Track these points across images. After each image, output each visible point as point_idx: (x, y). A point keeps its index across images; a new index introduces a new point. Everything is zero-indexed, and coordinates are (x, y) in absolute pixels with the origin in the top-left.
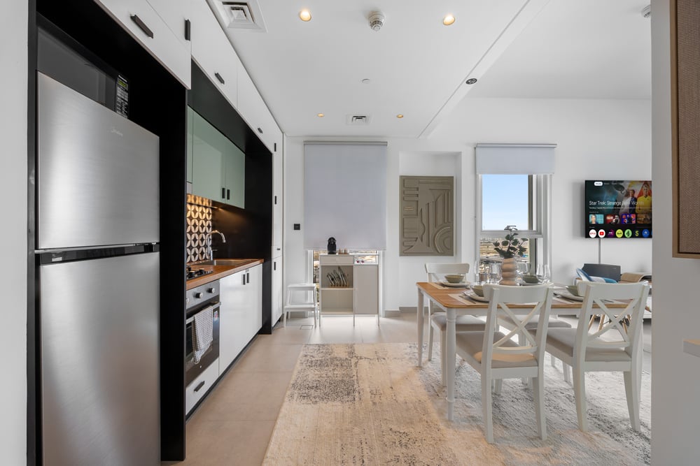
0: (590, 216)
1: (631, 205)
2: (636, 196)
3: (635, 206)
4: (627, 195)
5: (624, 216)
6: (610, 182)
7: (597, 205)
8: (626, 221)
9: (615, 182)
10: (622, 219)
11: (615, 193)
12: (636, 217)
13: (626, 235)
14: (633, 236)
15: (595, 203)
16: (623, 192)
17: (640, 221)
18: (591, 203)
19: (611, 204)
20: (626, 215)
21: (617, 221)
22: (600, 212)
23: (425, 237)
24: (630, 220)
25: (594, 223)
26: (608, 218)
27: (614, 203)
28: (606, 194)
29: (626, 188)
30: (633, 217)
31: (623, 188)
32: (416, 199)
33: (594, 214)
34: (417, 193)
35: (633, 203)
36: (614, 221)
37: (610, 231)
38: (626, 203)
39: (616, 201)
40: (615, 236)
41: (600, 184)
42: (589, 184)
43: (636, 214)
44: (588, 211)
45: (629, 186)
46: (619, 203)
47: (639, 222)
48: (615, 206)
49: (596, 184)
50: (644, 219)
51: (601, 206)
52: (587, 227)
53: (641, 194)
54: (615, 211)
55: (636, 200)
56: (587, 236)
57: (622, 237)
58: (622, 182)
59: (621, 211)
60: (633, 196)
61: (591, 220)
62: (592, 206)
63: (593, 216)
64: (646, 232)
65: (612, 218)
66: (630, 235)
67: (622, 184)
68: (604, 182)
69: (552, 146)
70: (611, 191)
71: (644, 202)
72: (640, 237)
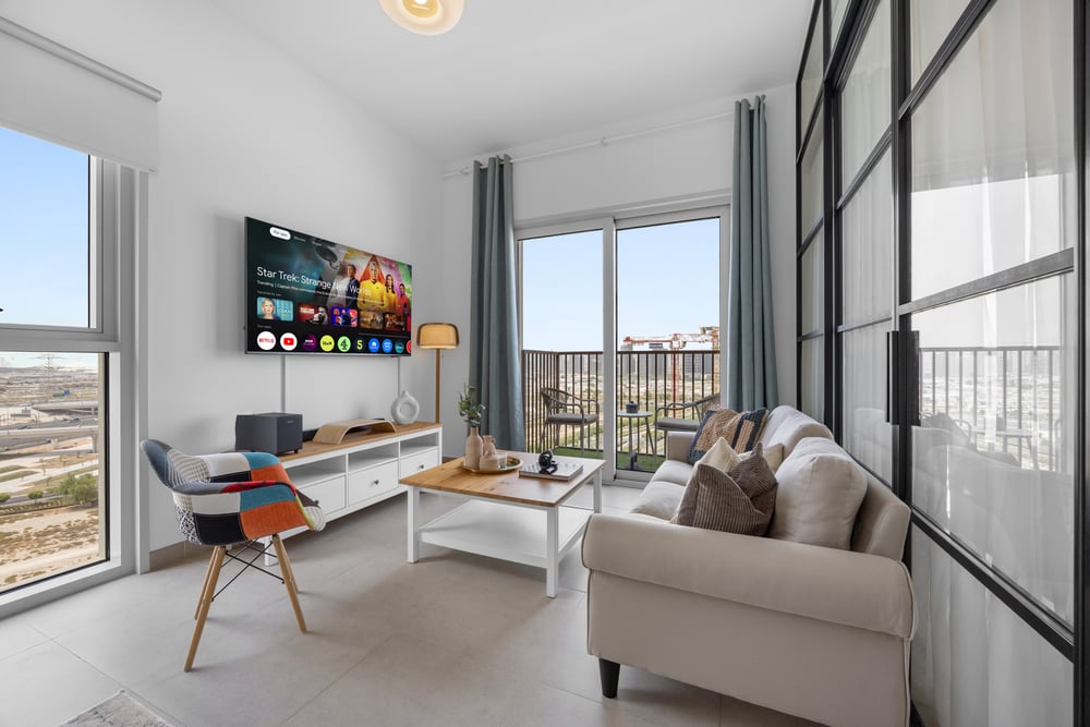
0: (260, 301)
1: (349, 293)
2: (358, 276)
3: (357, 295)
4: (342, 273)
5: (336, 311)
6: (308, 237)
7: (277, 279)
8: (340, 320)
9: (318, 240)
10: (332, 317)
11: (318, 264)
12: (359, 315)
13: (341, 348)
14: (353, 350)
15: (271, 275)
16: (334, 264)
17: (364, 322)
18: (261, 272)
19: (310, 282)
20: (341, 310)
21: (321, 318)
22: (285, 296)
24: (347, 319)
25: (271, 318)
26: (304, 310)
27: (316, 283)
28: (299, 261)
29: (341, 258)
30: (353, 314)
31: (333, 257)
33: (270, 297)
35: (354, 289)
36: (316, 317)
37: (308, 338)
38: (341, 286)
39: (321, 279)
40: (317, 349)
41: (287, 236)
42: (257, 231)
43: (359, 310)
44: (254, 290)
45: (346, 257)
46: (327, 285)
47: (363, 325)
48: (319, 288)
49: (275, 232)
50: (372, 321)
51: (285, 282)
52: (254, 325)
53: (366, 276)
54: (319, 298)
55: (357, 284)
56: (252, 346)
57: (333, 351)
58: (333, 244)
59: (331, 301)
60: (353, 277)
61: (260, 310)
62: (264, 279)
63: (268, 303)
64: (374, 344)
65: (312, 311)
66: (348, 348)
67: (332, 249)
68: (292, 233)
69: (153, 96)
70: (308, 256)
71: (372, 291)
72: (366, 350)
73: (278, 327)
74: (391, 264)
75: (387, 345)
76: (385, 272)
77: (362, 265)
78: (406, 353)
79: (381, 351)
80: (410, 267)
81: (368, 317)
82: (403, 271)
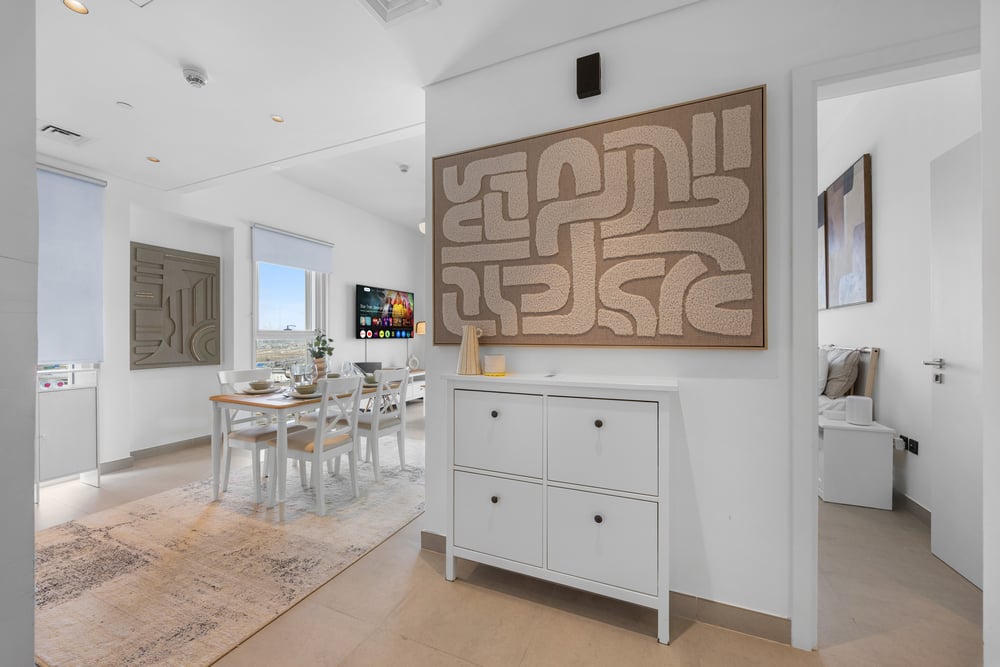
0: (361, 317)
1: (389, 311)
2: (392, 302)
3: (392, 311)
4: (387, 302)
5: (385, 320)
6: (375, 289)
7: (366, 308)
8: (386, 324)
9: (379, 289)
10: (383, 322)
11: (378, 299)
12: (393, 321)
13: (386, 336)
14: (391, 337)
15: (364, 307)
16: (383, 298)
17: (395, 324)
18: (361, 306)
19: (376, 308)
20: (386, 318)
21: (380, 323)
22: (368, 315)
23: (175, 339)
24: (389, 322)
25: (364, 324)
26: (375, 320)
27: (378, 308)
28: (373, 300)
29: (386, 295)
30: (391, 320)
31: (383, 295)
32: (160, 281)
33: (364, 316)
34: (161, 272)
35: (391, 309)
36: (378, 323)
37: (375, 331)
38: (386, 308)
39: (379, 306)
40: (378, 337)
41: (369, 290)
42: (360, 288)
43: (393, 318)
44: (359, 314)
45: (388, 294)
46: (382, 308)
48: (379, 310)
49: (367, 290)
50: (398, 322)
51: (369, 309)
52: (359, 328)
53: (395, 302)
54: (379, 315)
55: (392, 306)
56: (358, 336)
57: (383, 337)
58: (382, 289)
59: (383, 315)
60: (390, 303)
61: (361, 321)
62: (362, 309)
63: (363, 318)
64: (399, 333)
66: (389, 336)
67: (382, 291)
68: (371, 288)
69: (330, 245)
70: (376, 297)
71: (398, 309)
72: (395, 337)
73: (366, 328)
74: (405, 294)
75: (404, 334)
76: (402, 299)
77: (394, 297)
78: (411, 337)
79: (401, 337)
80: (413, 294)
81: (396, 321)
82: (410, 297)
